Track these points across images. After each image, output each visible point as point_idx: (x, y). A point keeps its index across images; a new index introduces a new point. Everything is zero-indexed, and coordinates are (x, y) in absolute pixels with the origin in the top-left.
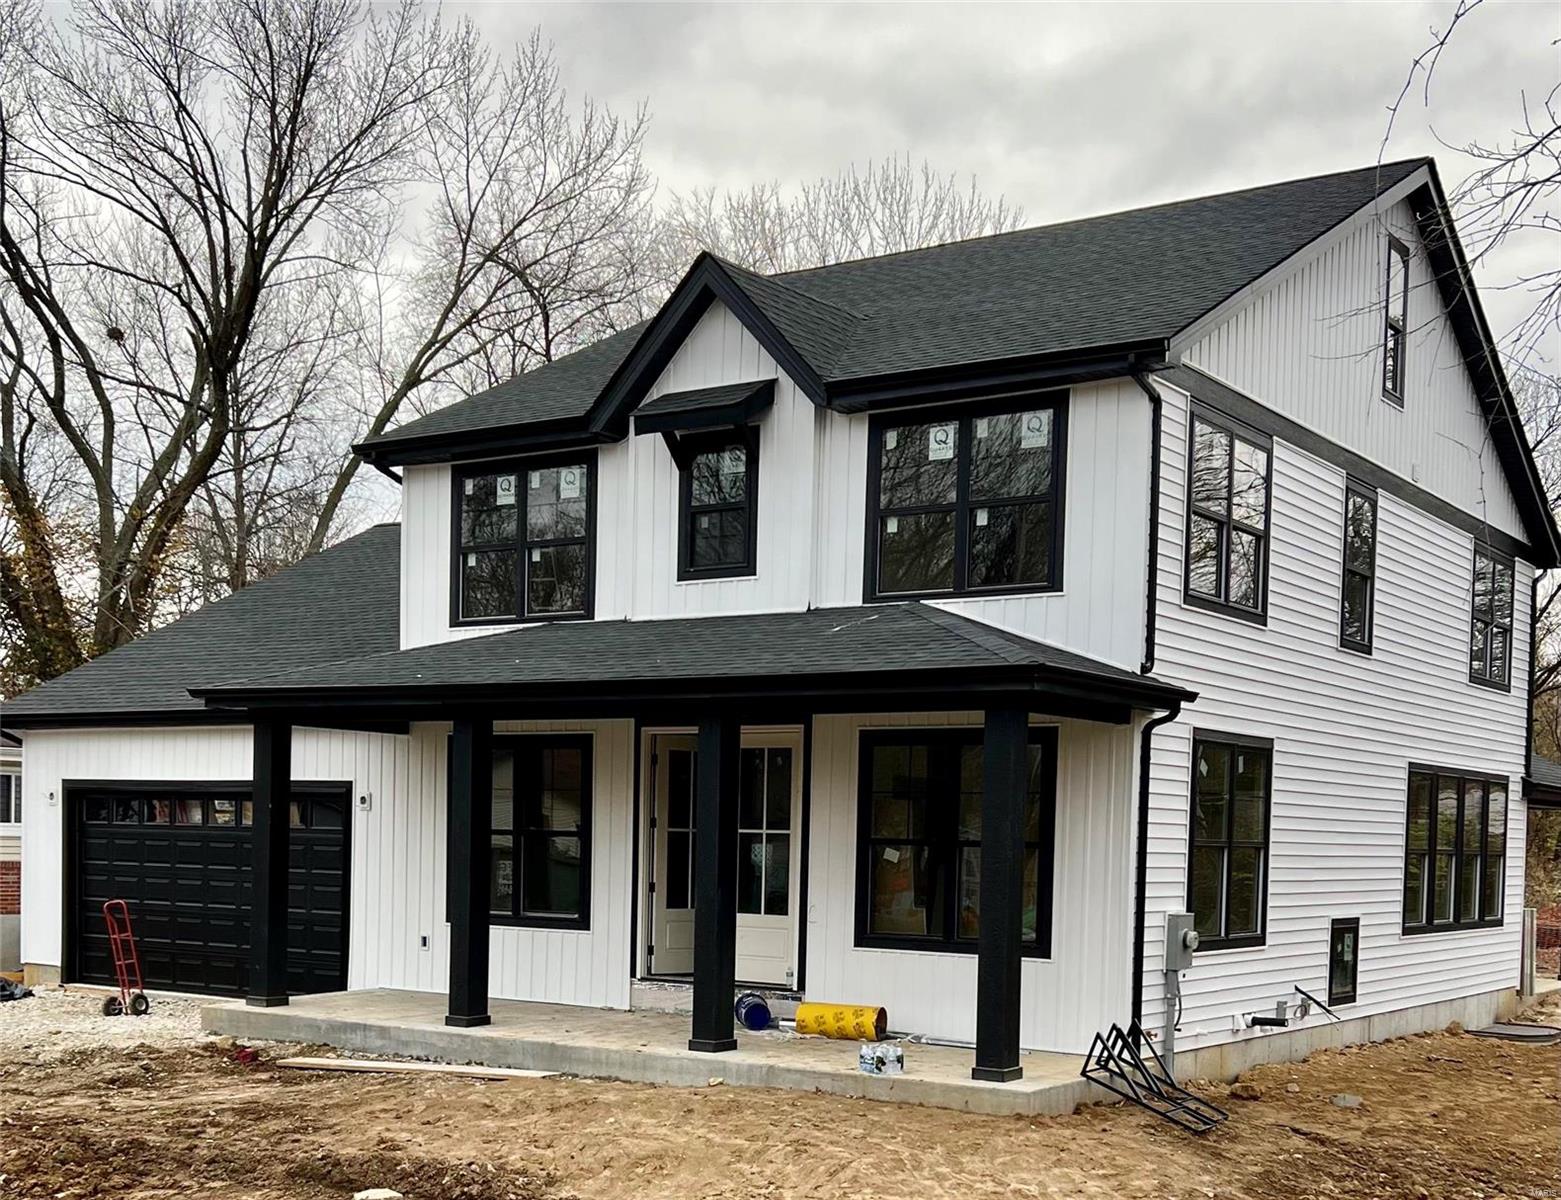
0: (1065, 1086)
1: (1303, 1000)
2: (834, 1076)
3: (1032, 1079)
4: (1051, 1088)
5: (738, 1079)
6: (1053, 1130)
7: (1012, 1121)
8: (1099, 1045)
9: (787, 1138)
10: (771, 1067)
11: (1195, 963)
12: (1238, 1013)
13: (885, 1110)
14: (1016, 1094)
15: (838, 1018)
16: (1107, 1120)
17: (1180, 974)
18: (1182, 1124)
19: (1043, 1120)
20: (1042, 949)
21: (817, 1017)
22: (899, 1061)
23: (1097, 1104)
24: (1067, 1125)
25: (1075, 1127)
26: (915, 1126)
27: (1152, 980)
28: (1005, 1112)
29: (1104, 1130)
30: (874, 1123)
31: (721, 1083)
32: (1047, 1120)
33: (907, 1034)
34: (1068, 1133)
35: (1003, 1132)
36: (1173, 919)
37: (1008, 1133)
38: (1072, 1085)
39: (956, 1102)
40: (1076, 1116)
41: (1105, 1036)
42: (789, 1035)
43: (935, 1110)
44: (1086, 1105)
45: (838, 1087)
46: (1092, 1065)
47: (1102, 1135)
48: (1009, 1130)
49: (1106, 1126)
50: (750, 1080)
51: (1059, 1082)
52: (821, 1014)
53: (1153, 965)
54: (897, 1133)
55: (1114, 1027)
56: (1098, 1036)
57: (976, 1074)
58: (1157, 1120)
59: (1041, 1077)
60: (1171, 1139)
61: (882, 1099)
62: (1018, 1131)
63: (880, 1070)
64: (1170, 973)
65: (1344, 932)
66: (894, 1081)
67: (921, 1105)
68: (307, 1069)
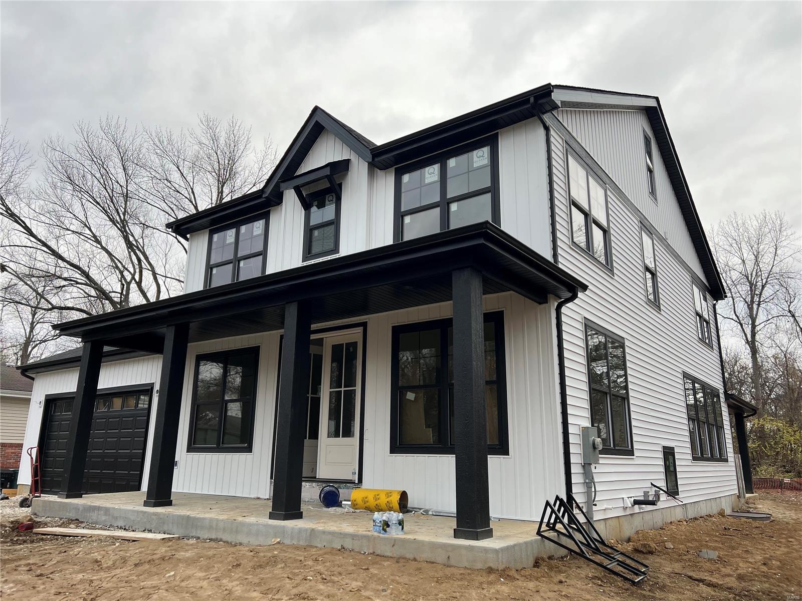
0: (526, 543)
1: (655, 491)
2: (353, 537)
3: (501, 538)
4: (515, 545)
5: (292, 538)
6: (520, 583)
7: (484, 574)
8: (549, 510)
9: (295, 591)
10: (313, 530)
11: (601, 461)
12: (625, 496)
13: (386, 564)
14: (486, 550)
15: (376, 498)
16: (560, 572)
17: (593, 467)
18: (622, 576)
19: (511, 574)
20: (503, 449)
21: (363, 498)
22: (400, 524)
23: (550, 558)
24: (529, 578)
25: (537, 579)
26: (405, 579)
27: (575, 469)
28: (479, 566)
29: (561, 582)
30: (374, 575)
31: (279, 543)
32: (513, 573)
33: (420, 509)
34: (531, 585)
35: (477, 584)
36: (585, 429)
37: (481, 586)
38: (531, 542)
39: (441, 558)
40: (536, 569)
41: (552, 503)
42: (346, 510)
43: (425, 564)
44: (543, 559)
45: (356, 545)
46: (544, 527)
47: (560, 587)
48: (481, 583)
49: (561, 577)
50: (299, 541)
51: (521, 541)
52: (366, 496)
53: (576, 459)
54: (388, 586)
55: (557, 498)
56: (548, 504)
57: (457, 534)
58: (600, 572)
59: (507, 536)
60: (616, 590)
61: (386, 554)
62: (490, 583)
63: (385, 530)
64: (586, 465)
65: (669, 454)
66: (395, 540)
67: (415, 560)
68: (48, 535)
